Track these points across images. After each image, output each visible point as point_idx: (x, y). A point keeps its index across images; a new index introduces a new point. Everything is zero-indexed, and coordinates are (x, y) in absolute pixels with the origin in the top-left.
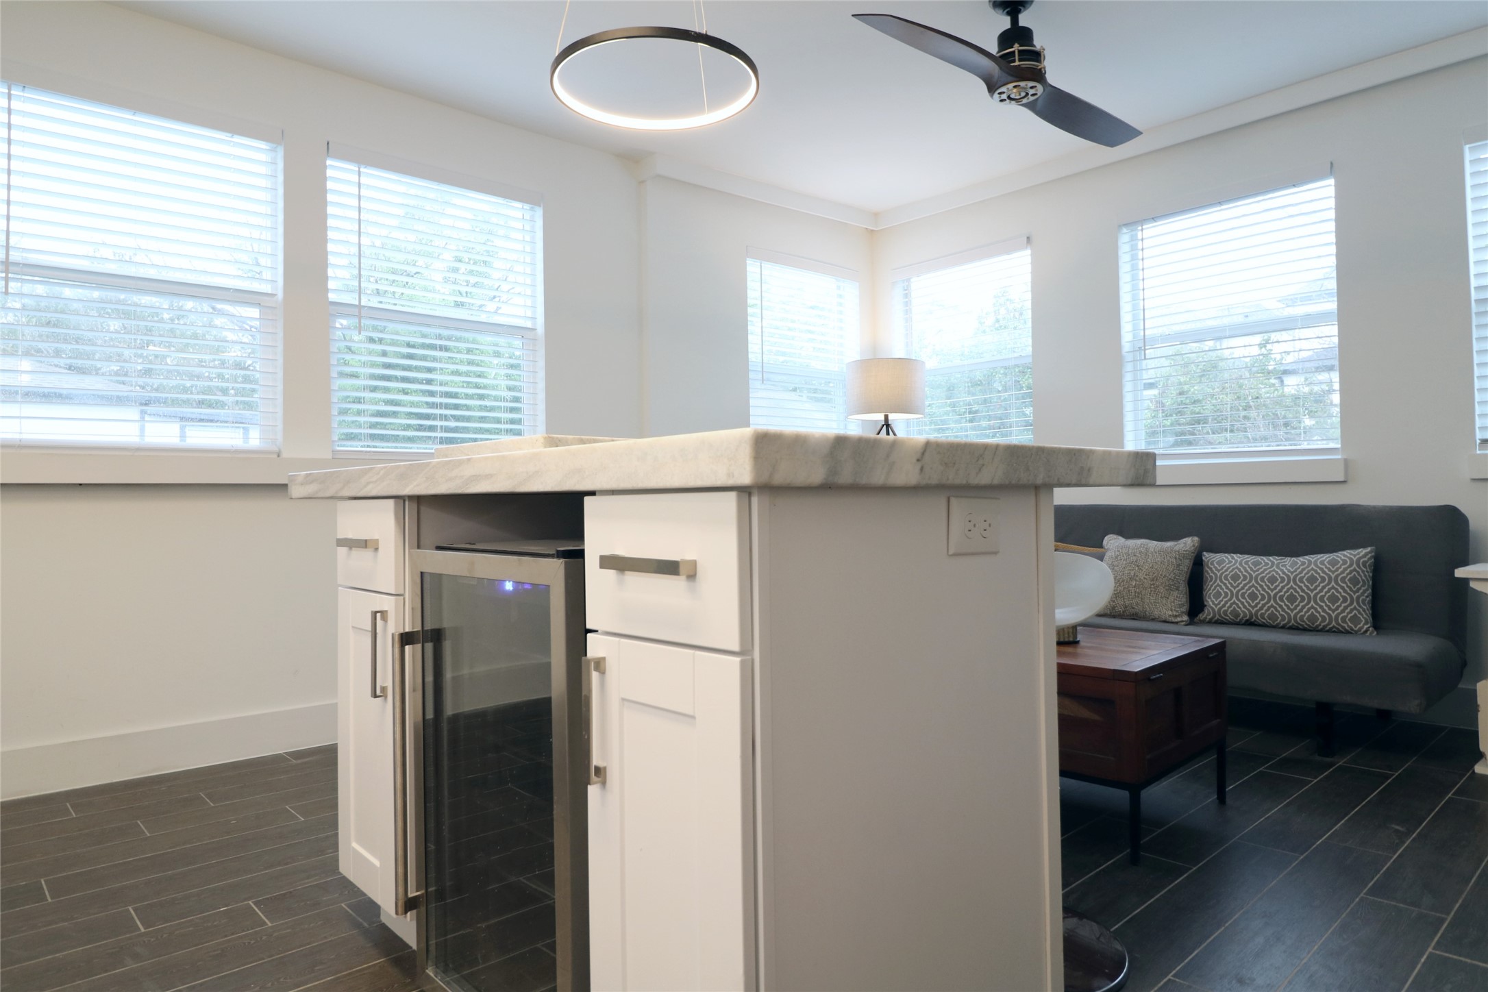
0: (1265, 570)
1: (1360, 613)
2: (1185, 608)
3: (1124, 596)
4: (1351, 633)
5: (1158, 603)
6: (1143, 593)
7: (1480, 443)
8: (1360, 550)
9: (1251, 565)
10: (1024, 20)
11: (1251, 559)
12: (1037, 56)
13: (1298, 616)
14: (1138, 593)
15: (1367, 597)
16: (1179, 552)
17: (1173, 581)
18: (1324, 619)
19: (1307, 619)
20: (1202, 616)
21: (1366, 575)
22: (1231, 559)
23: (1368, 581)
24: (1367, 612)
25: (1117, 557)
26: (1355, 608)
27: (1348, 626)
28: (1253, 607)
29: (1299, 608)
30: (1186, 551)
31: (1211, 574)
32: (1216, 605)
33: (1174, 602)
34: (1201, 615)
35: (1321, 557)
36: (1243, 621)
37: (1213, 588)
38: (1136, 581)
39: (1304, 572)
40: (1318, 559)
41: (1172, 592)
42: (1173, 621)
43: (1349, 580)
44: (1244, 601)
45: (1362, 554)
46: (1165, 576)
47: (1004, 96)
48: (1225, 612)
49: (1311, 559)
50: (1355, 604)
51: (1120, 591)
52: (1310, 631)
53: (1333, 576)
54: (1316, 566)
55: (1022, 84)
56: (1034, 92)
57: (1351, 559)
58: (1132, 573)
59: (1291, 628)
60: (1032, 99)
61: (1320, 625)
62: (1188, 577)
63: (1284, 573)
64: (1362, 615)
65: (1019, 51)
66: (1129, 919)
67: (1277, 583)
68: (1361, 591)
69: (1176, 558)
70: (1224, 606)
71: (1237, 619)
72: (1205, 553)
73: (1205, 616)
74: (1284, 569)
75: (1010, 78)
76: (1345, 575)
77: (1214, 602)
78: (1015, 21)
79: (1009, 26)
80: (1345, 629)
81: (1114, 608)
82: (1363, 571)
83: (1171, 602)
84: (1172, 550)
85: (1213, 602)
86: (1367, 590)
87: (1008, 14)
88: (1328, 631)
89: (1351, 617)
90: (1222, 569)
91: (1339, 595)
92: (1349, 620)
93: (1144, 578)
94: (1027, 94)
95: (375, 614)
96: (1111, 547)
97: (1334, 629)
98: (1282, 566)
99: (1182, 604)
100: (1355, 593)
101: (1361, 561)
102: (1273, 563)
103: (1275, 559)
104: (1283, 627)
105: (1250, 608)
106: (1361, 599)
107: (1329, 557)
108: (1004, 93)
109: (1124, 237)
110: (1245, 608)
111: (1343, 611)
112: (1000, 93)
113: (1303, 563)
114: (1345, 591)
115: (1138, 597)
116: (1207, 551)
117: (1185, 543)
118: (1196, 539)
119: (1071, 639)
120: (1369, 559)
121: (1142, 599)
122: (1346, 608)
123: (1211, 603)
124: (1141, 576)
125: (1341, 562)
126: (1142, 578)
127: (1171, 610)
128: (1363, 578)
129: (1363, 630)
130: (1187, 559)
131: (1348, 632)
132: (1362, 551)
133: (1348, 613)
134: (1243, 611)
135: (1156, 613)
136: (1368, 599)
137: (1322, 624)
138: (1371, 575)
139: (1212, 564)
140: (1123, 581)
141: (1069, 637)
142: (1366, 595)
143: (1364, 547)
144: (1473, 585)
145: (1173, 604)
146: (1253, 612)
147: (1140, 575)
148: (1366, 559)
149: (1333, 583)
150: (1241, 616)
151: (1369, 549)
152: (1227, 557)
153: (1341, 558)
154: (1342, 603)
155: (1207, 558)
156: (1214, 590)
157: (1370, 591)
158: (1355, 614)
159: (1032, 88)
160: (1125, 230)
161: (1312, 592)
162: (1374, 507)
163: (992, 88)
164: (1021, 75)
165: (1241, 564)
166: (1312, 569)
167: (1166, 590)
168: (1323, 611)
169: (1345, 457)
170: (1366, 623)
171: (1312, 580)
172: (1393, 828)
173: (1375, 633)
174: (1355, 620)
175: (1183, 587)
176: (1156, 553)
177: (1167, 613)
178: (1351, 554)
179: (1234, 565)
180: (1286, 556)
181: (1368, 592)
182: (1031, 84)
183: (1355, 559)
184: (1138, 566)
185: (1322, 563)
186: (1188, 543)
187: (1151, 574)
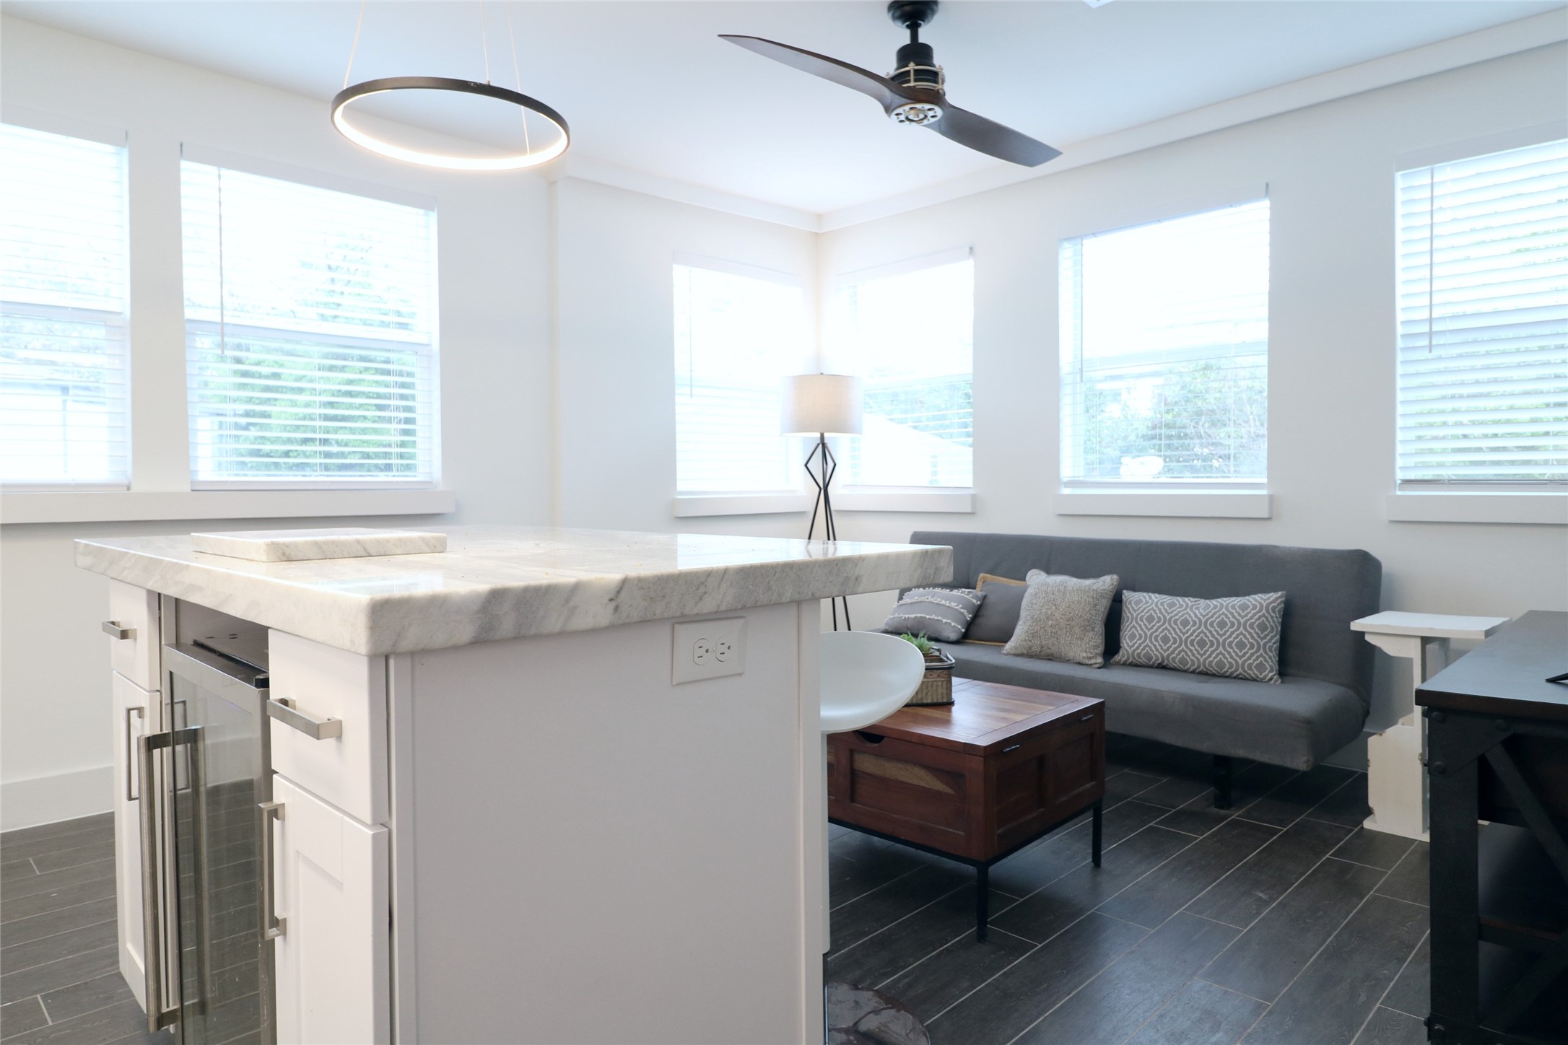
0: (1179, 612)
1: (1266, 660)
2: (1101, 649)
3: (1040, 636)
4: (1257, 681)
5: (1073, 644)
6: (1059, 633)
7: (1400, 484)
8: (1271, 594)
9: (1166, 607)
10: (925, 35)
11: (1167, 599)
12: (934, 76)
13: (1208, 661)
14: (1055, 634)
15: (1274, 643)
16: (1096, 591)
17: (1089, 621)
18: (1231, 666)
19: (1215, 664)
20: (1117, 658)
21: (1275, 621)
22: (1148, 599)
23: (1277, 627)
24: (1274, 659)
25: (1036, 595)
26: (1261, 655)
27: (1254, 673)
28: (1165, 651)
29: (1208, 653)
30: (1105, 590)
31: (1128, 615)
32: (1131, 647)
33: (1088, 643)
34: (1116, 656)
35: (1233, 601)
36: (1156, 665)
37: (1129, 629)
38: (1053, 620)
39: (1215, 616)
40: (1230, 602)
41: (1087, 633)
42: (1087, 662)
43: (1257, 626)
44: (1157, 644)
45: (1272, 599)
46: (1081, 616)
47: (902, 117)
48: (1139, 655)
49: (1223, 602)
50: (1261, 651)
51: (1037, 630)
52: (1219, 676)
53: (1242, 621)
54: (1228, 610)
55: (919, 106)
56: (934, 114)
57: (1260, 603)
58: (1049, 612)
59: (1201, 673)
60: (933, 120)
61: (1227, 671)
62: (1105, 617)
63: (1196, 616)
64: (1268, 662)
65: (916, 71)
66: (949, 1010)
67: (1189, 627)
68: (1268, 638)
69: (1093, 597)
70: (1138, 648)
71: (1150, 662)
72: (1125, 591)
73: (1119, 658)
74: (1197, 612)
75: (905, 100)
76: (1253, 620)
77: (1130, 644)
78: (914, 36)
79: (907, 41)
80: (1251, 676)
81: (1030, 648)
82: (1272, 617)
83: (1085, 644)
84: (1089, 589)
85: (1127, 643)
86: (1275, 636)
87: (908, 27)
88: (1235, 678)
89: (1257, 664)
90: (1139, 609)
91: (1246, 641)
92: (1255, 667)
93: (1061, 618)
94: (926, 116)
95: (129, 711)
96: (1032, 584)
97: (1241, 676)
98: (1196, 608)
99: (1096, 646)
100: (1262, 639)
101: (1271, 606)
102: (1187, 604)
103: (1189, 600)
104: (1193, 672)
105: (1162, 651)
106: (1267, 647)
107: (1240, 601)
108: (901, 114)
109: (1066, 253)
110: (1158, 652)
111: (1249, 658)
112: (897, 114)
113: (1215, 607)
114: (1253, 637)
115: (1054, 637)
116: (1127, 589)
117: (1104, 582)
118: (1115, 577)
119: (945, 700)
120: (1278, 604)
121: (1058, 639)
122: (1252, 655)
123: (1125, 645)
124: (1058, 616)
125: (1251, 607)
126: (1058, 618)
127: (1086, 652)
128: (1272, 624)
129: (1268, 678)
130: (1104, 598)
131: (1254, 680)
132: (1273, 596)
133: (1255, 660)
134: (1155, 655)
135: (1071, 655)
136: (1275, 646)
137: (1230, 671)
138: (1280, 620)
139: (1130, 603)
140: (1040, 620)
141: (943, 698)
142: (1273, 641)
143: (1275, 591)
144: (1368, 638)
145: (1088, 645)
146: (1165, 655)
147: (1056, 614)
148: (1275, 604)
149: (1242, 629)
150: (1154, 659)
151: (1280, 593)
152: (1144, 597)
153: (1251, 602)
154: (1249, 649)
155: (1126, 597)
156: (1129, 631)
157: (1278, 637)
158: (1261, 661)
159: (930, 110)
160: (1066, 244)
161: (1221, 637)
162: (1289, 549)
163: (888, 109)
164: (916, 96)
165: (1156, 605)
166: (1223, 613)
167: (1082, 630)
168: (1231, 658)
169: (1271, 493)
170: (1272, 670)
171: (1222, 624)
172: (1256, 895)
173: (1280, 681)
174: (1260, 667)
175: (1100, 628)
176: (1074, 591)
177: (1081, 655)
178: (1262, 598)
179: (1150, 606)
180: (1202, 597)
181: (1276, 638)
182: (927, 106)
183: (1264, 604)
184: (1055, 605)
185: (1233, 607)
186: (1107, 582)
187: (1067, 614)
